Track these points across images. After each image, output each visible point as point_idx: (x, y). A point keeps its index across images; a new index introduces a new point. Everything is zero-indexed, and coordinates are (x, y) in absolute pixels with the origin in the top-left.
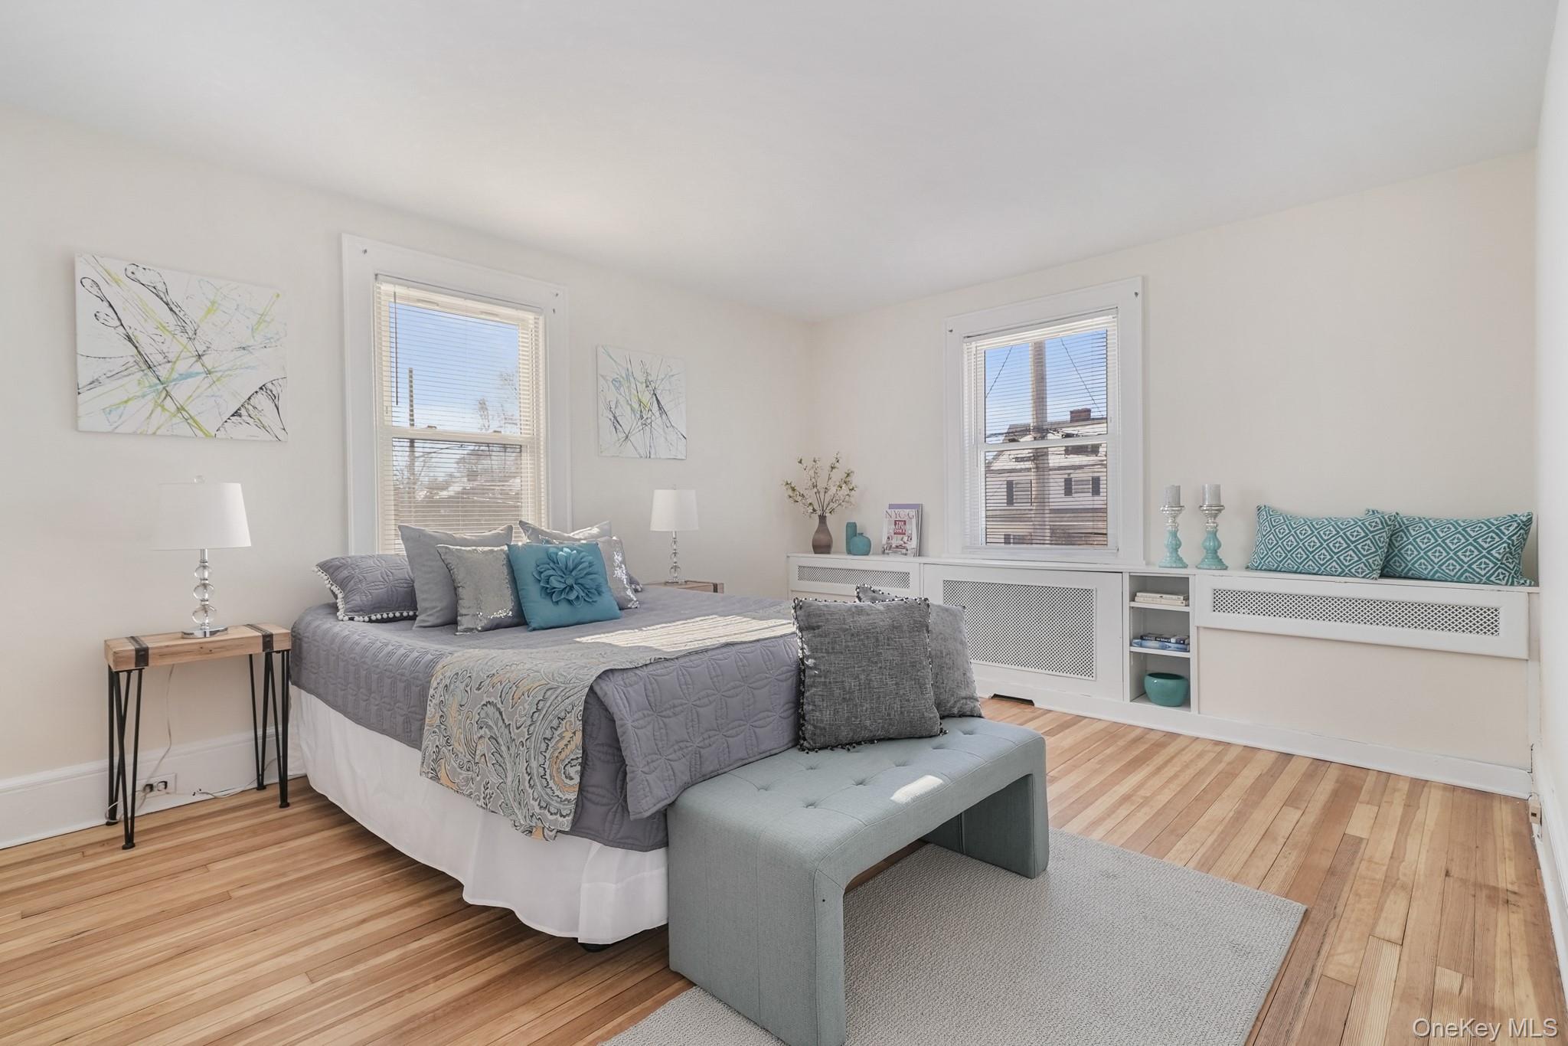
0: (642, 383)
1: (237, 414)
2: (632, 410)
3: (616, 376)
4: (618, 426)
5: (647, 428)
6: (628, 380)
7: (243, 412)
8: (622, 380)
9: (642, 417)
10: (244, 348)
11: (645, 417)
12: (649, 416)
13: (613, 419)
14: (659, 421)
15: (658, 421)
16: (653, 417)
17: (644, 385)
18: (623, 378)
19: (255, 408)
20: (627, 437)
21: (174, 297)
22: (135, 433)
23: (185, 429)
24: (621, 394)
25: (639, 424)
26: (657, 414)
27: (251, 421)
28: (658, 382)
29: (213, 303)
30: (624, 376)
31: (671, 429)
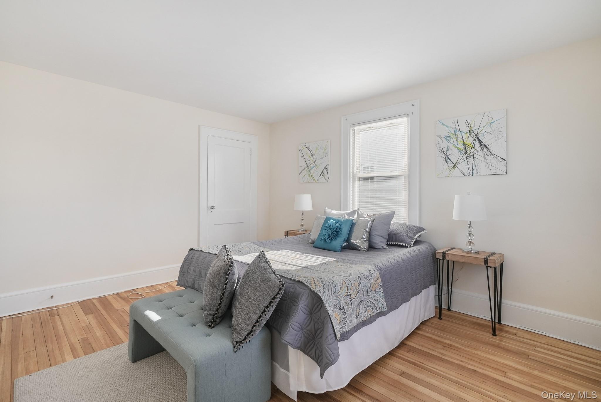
0: (466, 133)
1: (320, 176)
2: (459, 150)
3: (448, 134)
4: (448, 160)
5: (471, 159)
6: (456, 133)
7: (321, 175)
8: (451, 135)
9: (466, 152)
10: (322, 158)
11: (469, 152)
12: (472, 151)
13: (445, 157)
14: (481, 153)
15: (479, 154)
16: (475, 152)
17: (469, 134)
18: (452, 134)
19: (323, 173)
20: (455, 166)
21: (311, 149)
22: (306, 183)
23: (312, 181)
24: (451, 143)
25: (464, 156)
26: (479, 149)
27: (323, 177)
28: (480, 130)
29: (317, 148)
30: (453, 132)
31: (492, 156)
